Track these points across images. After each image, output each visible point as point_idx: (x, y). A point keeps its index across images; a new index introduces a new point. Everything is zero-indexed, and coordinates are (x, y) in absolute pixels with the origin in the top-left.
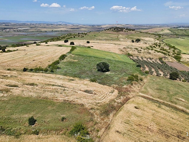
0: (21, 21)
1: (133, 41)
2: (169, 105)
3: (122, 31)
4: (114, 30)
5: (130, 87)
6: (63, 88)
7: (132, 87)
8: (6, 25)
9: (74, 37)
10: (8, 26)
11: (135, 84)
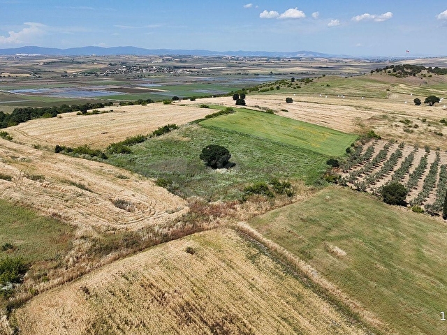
0: (217, 52)
1: (417, 102)
3: (414, 75)
4: (394, 71)
5: (232, 206)
7: (238, 207)
8: (181, 61)
9: (278, 88)
10: (185, 61)
11: (256, 201)
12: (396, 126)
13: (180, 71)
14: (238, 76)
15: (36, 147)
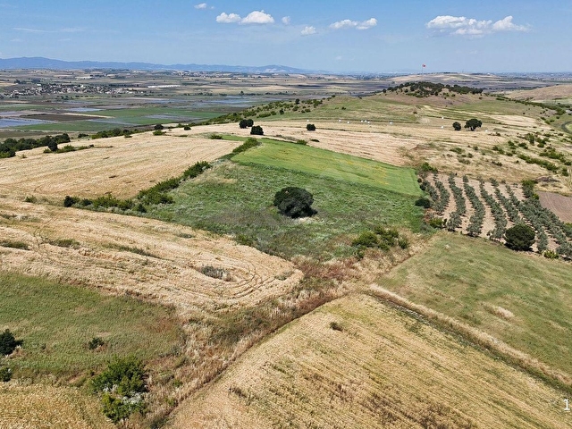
0: (161, 66)
1: (457, 127)
2: (451, 326)
3: (437, 94)
4: (412, 90)
5: (350, 265)
6: (144, 258)
7: (357, 264)
8: (117, 78)
9: (282, 112)
10: (123, 78)
11: (374, 256)
12: (448, 155)
13: (119, 90)
14: (201, 97)
15: (29, 200)
